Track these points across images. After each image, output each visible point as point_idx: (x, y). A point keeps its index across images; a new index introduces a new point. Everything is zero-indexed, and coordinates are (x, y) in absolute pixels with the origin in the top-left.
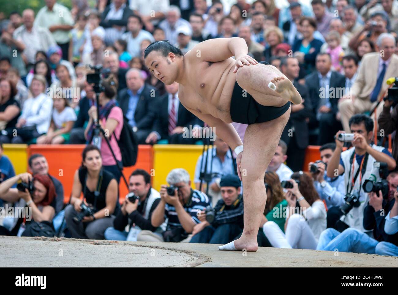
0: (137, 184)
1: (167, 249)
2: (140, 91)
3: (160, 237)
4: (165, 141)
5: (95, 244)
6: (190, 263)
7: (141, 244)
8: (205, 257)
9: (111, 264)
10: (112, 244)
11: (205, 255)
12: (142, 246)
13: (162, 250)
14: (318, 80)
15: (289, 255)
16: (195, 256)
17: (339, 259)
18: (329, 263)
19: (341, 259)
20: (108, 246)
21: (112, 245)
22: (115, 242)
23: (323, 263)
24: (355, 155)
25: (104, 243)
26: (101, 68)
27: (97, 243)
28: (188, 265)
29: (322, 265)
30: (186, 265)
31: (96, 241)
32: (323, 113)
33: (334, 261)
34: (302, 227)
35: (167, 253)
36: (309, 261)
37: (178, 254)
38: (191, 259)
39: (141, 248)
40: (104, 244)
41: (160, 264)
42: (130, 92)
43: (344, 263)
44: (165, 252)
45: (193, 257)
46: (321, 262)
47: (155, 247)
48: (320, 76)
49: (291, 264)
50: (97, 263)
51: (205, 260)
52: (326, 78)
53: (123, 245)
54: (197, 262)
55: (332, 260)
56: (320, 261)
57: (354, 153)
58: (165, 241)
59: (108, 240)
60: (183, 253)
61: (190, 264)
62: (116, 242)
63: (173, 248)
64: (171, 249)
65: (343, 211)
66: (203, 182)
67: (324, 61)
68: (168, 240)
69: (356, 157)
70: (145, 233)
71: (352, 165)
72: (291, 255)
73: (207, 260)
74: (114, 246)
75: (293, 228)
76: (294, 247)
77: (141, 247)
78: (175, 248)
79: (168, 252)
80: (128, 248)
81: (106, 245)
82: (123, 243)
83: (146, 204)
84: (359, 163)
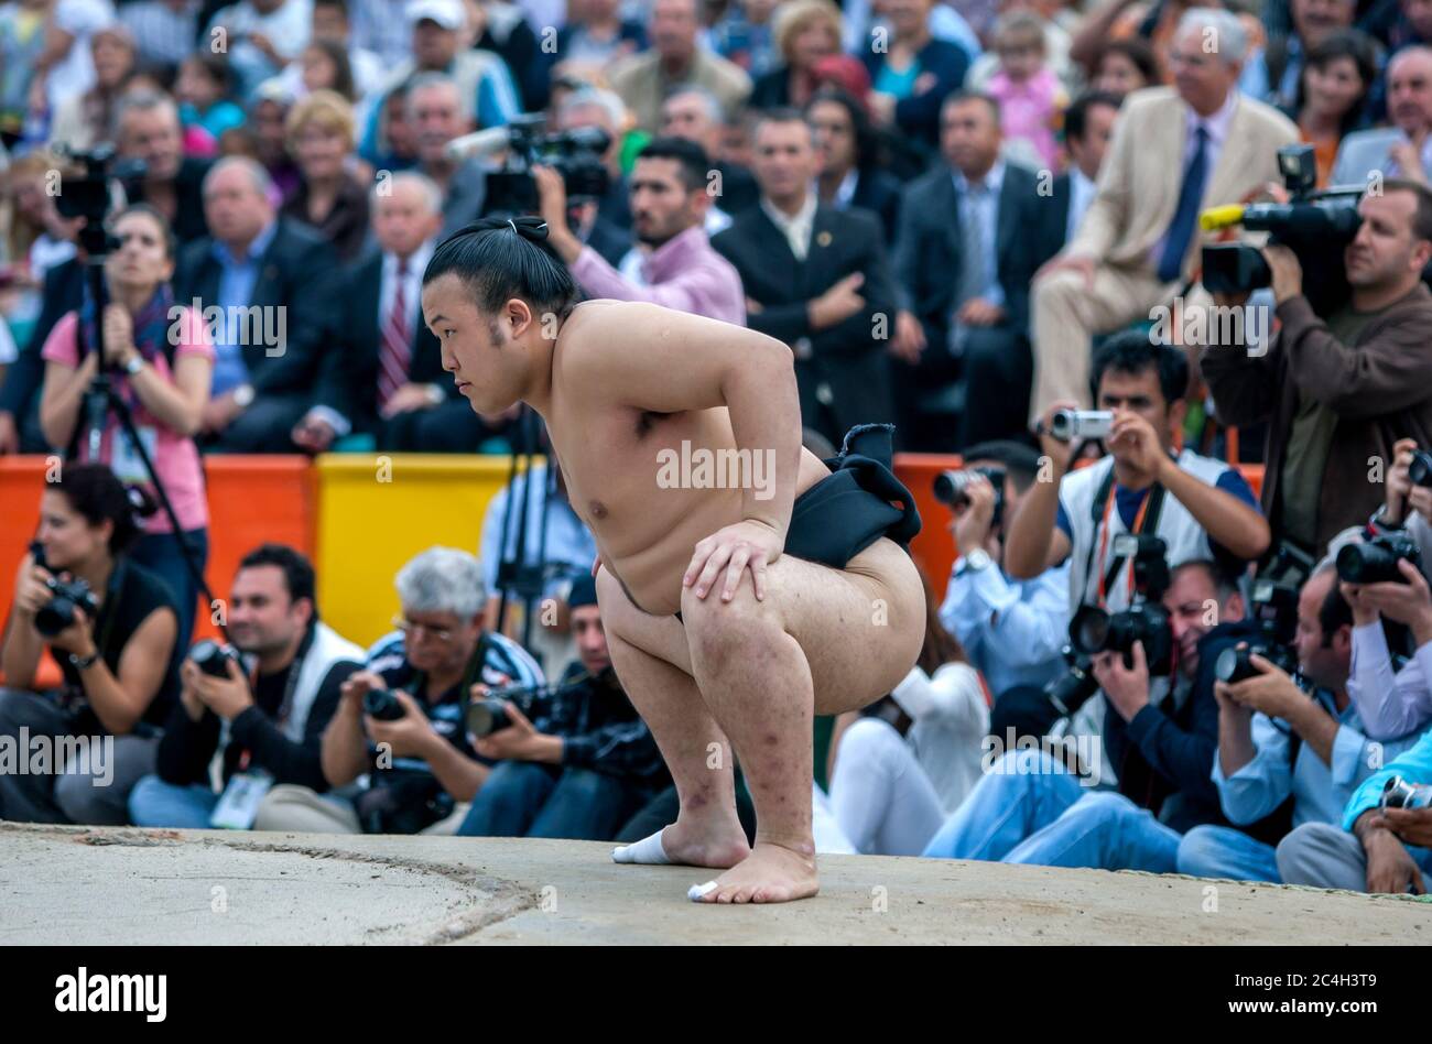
0: (257, 601)
1: (373, 860)
2: (259, 246)
3: (345, 811)
4: (364, 441)
5: (93, 844)
6: (461, 914)
7: (272, 843)
8: (521, 889)
9: (156, 919)
10: (157, 841)
11: (522, 884)
12: (276, 851)
13: (352, 863)
14: (953, 200)
15: (846, 879)
16: (479, 887)
17: (1038, 894)
18: (1000, 910)
19: (1046, 892)
20: (142, 850)
21: (158, 845)
22: (172, 833)
23: (974, 910)
24: (1113, 491)
25: (128, 840)
26: (112, 157)
27: (99, 840)
28: (451, 922)
29: (973, 916)
30: (445, 922)
31: (95, 830)
32: (973, 325)
33: (1019, 900)
34: (891, 770)
35: (374, 877)
36: (920, 903)
37: (417, 878)
38: (464, 900)
39: (271, 854)
40: (125, 844)
41: (346, 918)
42: (221, 252)
43: (1056, 909)
44: (367, 869)
45: (474, 892)
46: (967, 905)
47: (325, 853)
48: (961, 182)
49: (853, 914)
50: (99, 918)
51: (520, 904)
52: (985, 190)
53: (202, 845)
54: (490, 910)
55: (1009, 897)
56: (966, 900)
57: (1109, 481)
58: (366, 827)
59: (143, 825)
60: (434, 876)
61: (461, 918)
62: (174, 835)
63: (396, 858)
64: (388, 861)
65: (1058, 703)
66: (513, 596)
67: (969, 124)
68: (376, 824)
69: (1117, 496)
70: (287, 797)
71: (1101, 527)
72: (852, 881)
73: (529, 901)
74: (167, 849)
75: (858, 773)
76: (863, 849)
77: (273, 852)
78: (403, 856)
79: (376, 873)
80: (219, 857)
81: (135, 848)
82: (201, 838)
83: (296, 682)
84: (1128, 520)
